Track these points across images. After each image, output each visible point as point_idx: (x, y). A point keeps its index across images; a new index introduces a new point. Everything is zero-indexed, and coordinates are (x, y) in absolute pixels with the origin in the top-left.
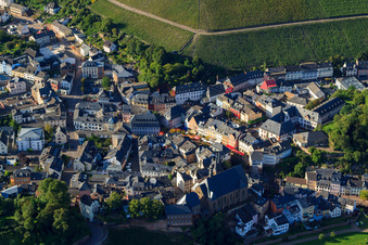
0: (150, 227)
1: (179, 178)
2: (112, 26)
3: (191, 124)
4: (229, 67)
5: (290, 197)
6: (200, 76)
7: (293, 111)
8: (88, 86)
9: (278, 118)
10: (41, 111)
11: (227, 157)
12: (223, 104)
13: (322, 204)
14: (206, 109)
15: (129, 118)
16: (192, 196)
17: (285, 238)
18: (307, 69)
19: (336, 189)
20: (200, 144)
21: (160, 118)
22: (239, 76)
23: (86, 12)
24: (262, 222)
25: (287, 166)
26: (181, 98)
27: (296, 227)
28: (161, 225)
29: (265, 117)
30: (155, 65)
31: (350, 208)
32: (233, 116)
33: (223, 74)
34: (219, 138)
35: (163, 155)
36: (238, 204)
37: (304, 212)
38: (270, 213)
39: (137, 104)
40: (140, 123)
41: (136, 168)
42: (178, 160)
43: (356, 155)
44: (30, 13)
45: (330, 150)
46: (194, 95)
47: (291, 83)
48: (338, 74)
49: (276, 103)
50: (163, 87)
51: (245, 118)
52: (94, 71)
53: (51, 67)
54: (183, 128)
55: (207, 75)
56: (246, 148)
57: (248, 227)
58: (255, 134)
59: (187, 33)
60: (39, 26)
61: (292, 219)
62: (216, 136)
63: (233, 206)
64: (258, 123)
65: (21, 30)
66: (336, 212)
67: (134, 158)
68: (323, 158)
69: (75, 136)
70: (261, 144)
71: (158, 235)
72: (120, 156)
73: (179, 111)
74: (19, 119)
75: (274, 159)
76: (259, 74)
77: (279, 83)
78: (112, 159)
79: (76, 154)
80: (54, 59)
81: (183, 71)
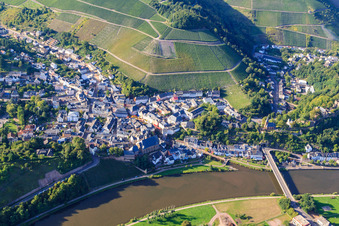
0: (117, 159)
1: (132, 139)
2: (113, 67)
3: (140, 114)
4: (160, 89)
5: (176, 149)
6: (147, 93)
7: (183, 112)
8: (100, 93)
9: (176, 115)
10: (79, 104)
11: (153, 130)
12: (155, 106)
13: (189, 153)
14: (148, 107)
15: (115, 110)
16: (135, 147)
17: (172, 166)
18: (192, 93)
19: (195, 146)
20: (143, 123)
21: (128, 110)
22: (163, 94)
23: (103, 60)
24: (164, 159)
25: (177, 135)
26: (138, 102)
27: (177, 162)
28: (122, 158)
29: (172, 113)
30: (129, 87)
31: (200, 155)
32: (158, 111)
33: (157, 92)
34: (151, 121)
35: (126, 127)
36: (154, 151)
37: (182, 156)
38: (167, 155)
39: (119, 104)
40: (119, 112)
41: (115, 132)
42: (132, 130)
43: (205, 133)
44: (80, 58)
45: (195, 130)
46: (144, 101)
47: (184, 98)
48: (204, 95)
49: (177, 107)
50: (131, 96)
51: (163, 113)
52: (103, 87)
53: (85, 84)
54: (137, 115)
55: (150, 92)
56: (162, 127)
57: (158, 160)
58: (166, 120)
59: (144, 74)
60: (83, 64)
61: (175, 158)
62: (150, 120)
63: (152, 152)
64: (168, 115)
65: (75, 66)
66: (194, 156)
67: (115, 127)
68: (192, 133)
69: (92, 116)
70: (168, 125)
71: (120, 162)
72: (109, 127)
73: (136, 108)
74: (69, 107)
75: (172, 132)
76: (172, 93)
77: (179, 98)
78: (105, 127)
79: (91, 124)
80: (87, 80)
81: (140, 90)
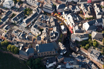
11: (65, 32)
35: (42, 25)
36: (51, 56)
49: (100, 13)
63: (48, 56)
68: (97, 45)
69: (24, 6)
